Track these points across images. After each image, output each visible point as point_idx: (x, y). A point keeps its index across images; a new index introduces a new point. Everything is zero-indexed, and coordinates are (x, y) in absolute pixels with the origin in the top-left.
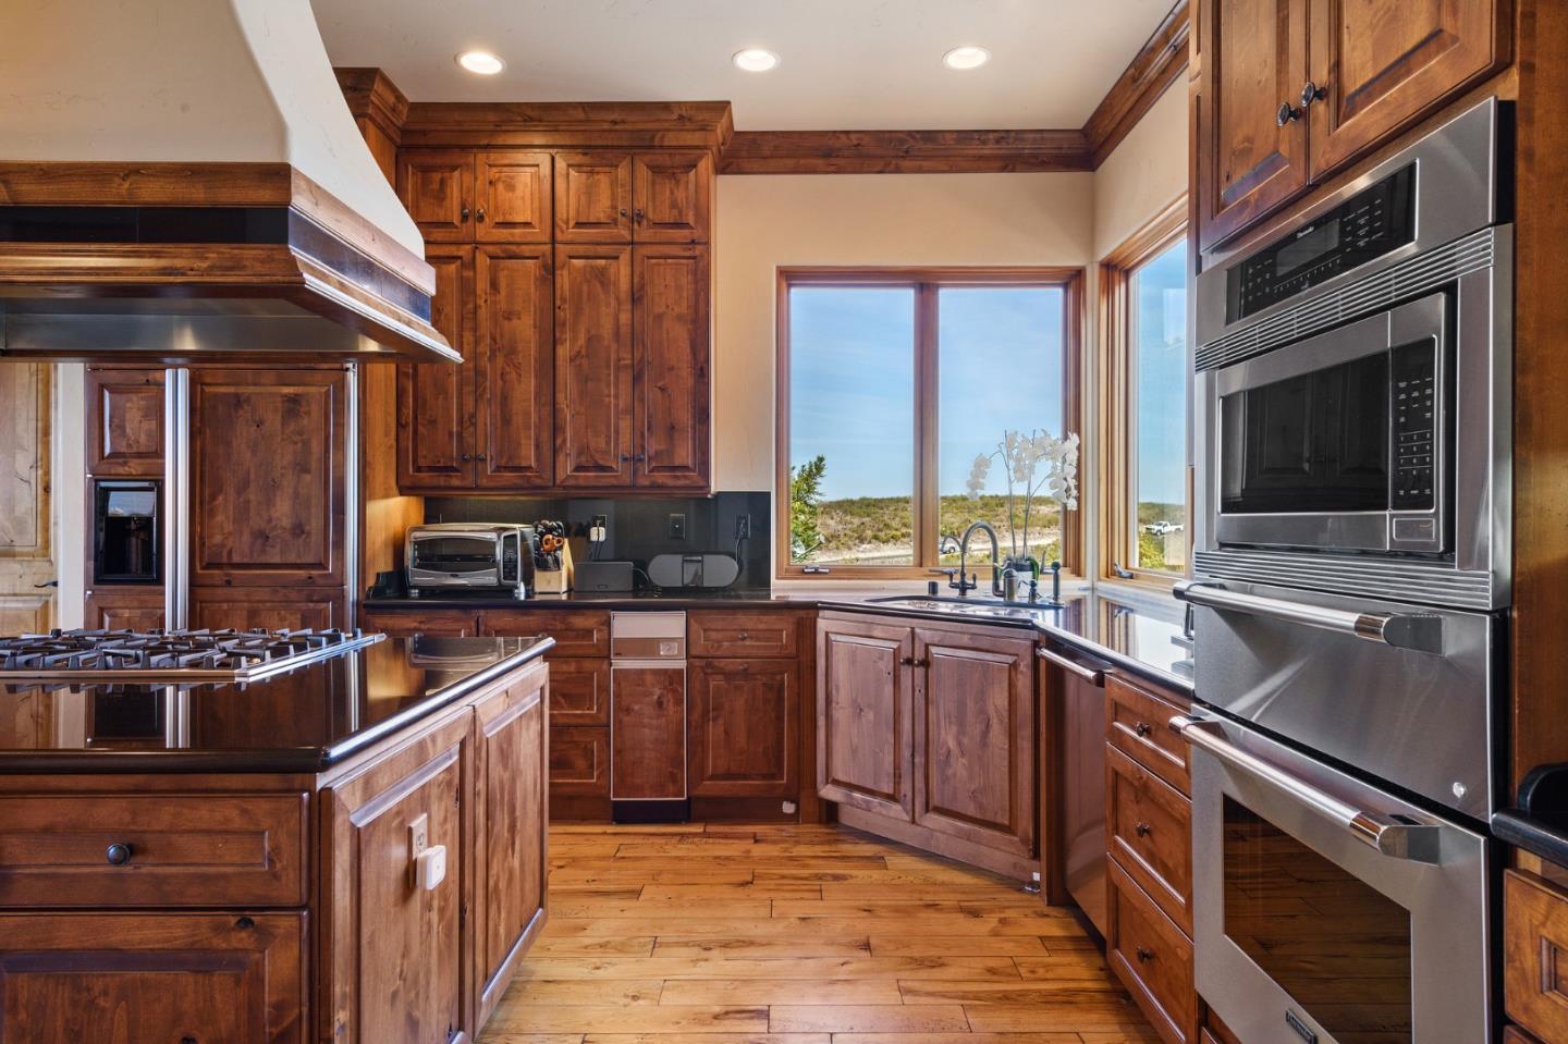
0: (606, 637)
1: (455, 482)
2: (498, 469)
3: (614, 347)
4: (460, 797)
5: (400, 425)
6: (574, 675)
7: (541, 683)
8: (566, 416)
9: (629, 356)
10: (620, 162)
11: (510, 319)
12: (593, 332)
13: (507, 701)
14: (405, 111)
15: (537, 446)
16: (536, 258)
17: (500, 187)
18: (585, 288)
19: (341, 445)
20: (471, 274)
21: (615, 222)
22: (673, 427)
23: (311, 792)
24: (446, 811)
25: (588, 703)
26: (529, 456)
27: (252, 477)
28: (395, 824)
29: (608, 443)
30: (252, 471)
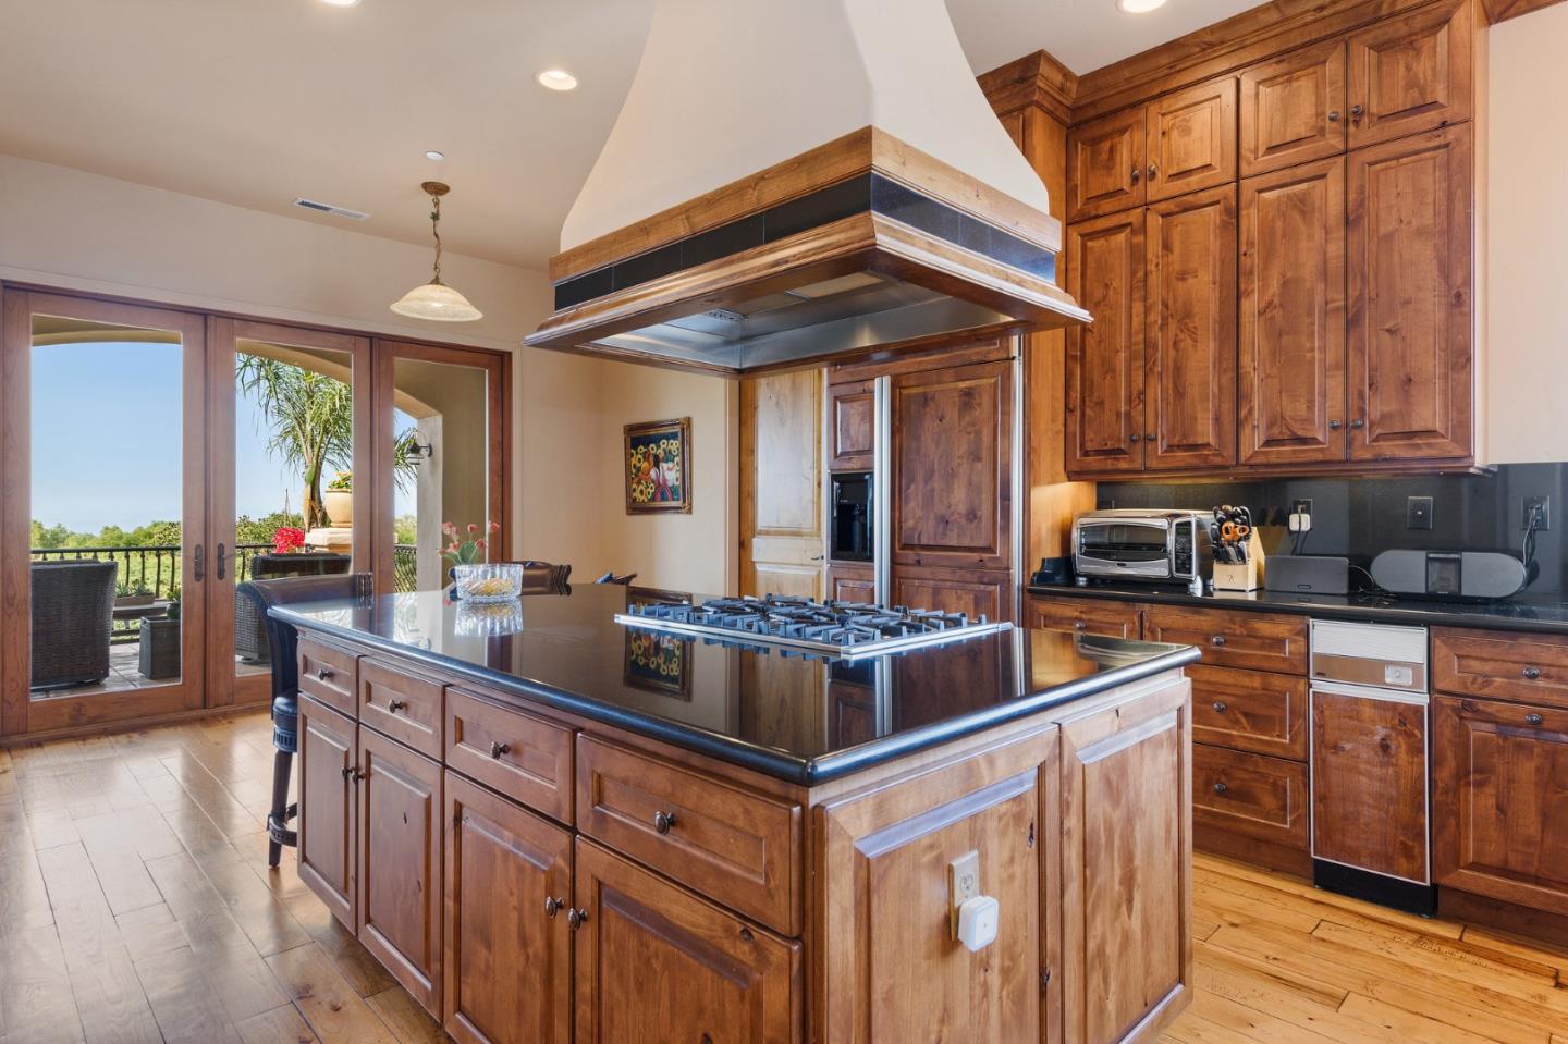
0: (1304, 650)
1: (1123, 465)
2: (1171, 448)
3: (1320, 287)
4: (1038, 834)
5: (1068, 409)
6: (1257, 692)
7: (1179, 702)
8: (1252, 380)
9: (1342, 296)
10: (1330, 54)
11: (1183, 279)
12: (1289, 275)
13: (1117, 721)
14: (1074, 87)
15: (1217, 420)
16: (1217, 202)
17: (1175, 134)
18: (1279, 224)
19: (1008, 433)
20: (1142, 238)
21: (1321, 131)
22: (1410, 380)
23: (804, 808)
24: (1013, 850)
25: (1277, 728)
26: (1206, 432)
27: (936, 467)
28: (928, 857)
29: (1310, 408)
30: (936, 461)
